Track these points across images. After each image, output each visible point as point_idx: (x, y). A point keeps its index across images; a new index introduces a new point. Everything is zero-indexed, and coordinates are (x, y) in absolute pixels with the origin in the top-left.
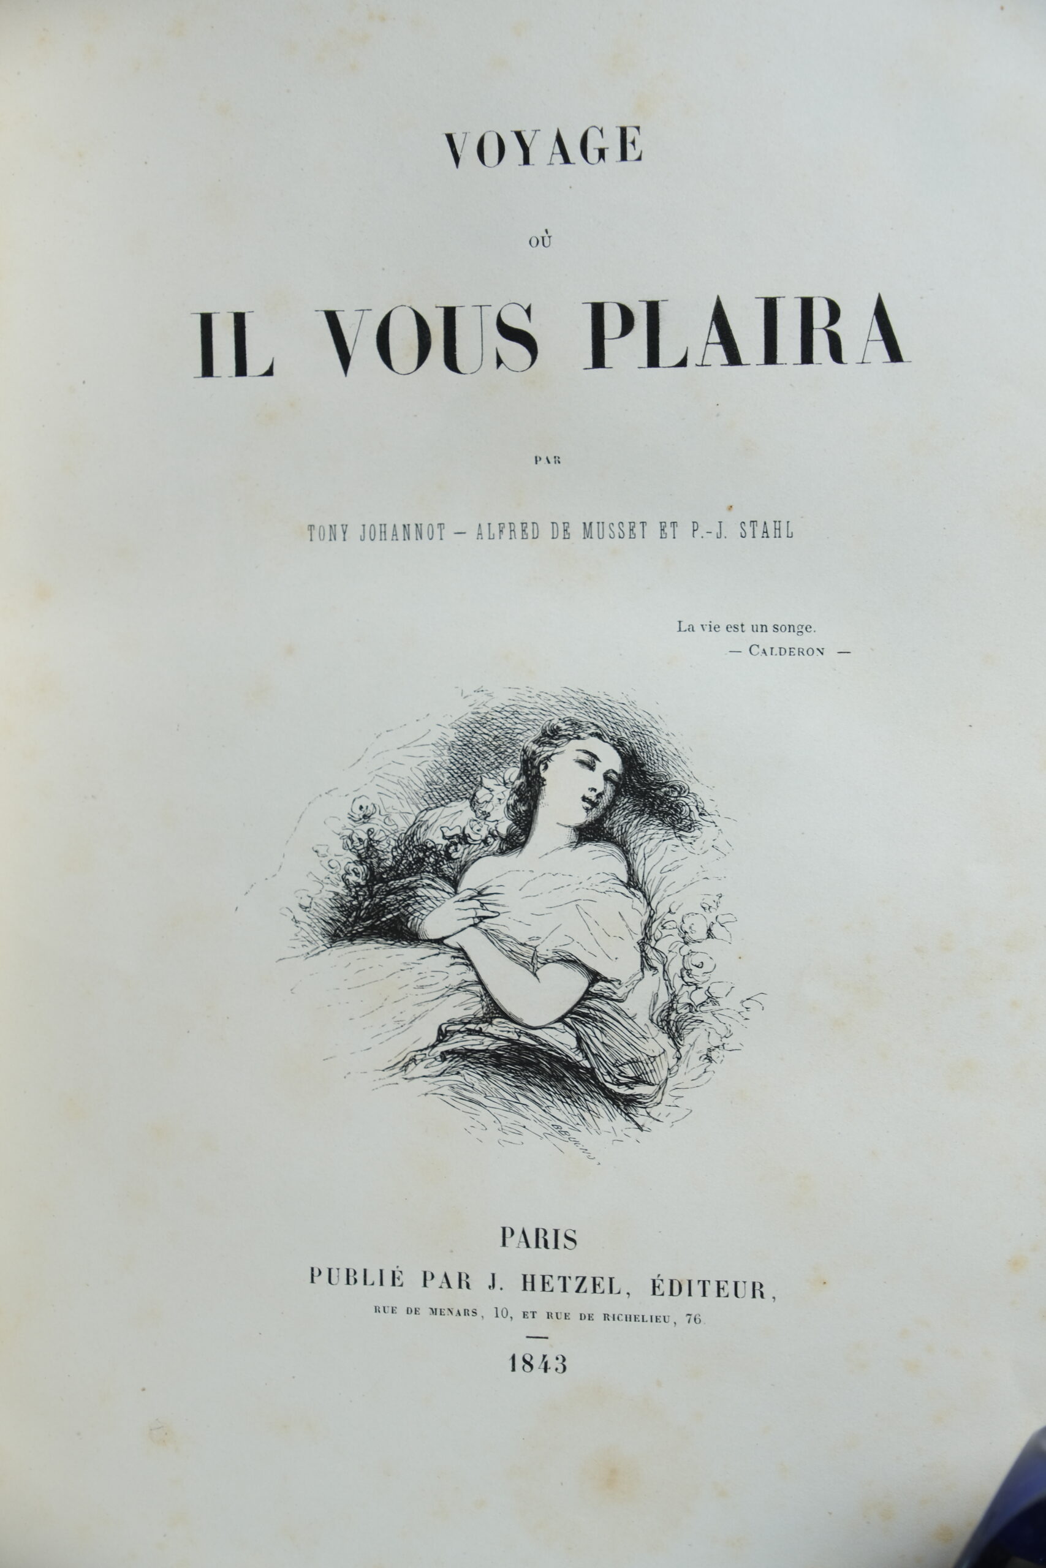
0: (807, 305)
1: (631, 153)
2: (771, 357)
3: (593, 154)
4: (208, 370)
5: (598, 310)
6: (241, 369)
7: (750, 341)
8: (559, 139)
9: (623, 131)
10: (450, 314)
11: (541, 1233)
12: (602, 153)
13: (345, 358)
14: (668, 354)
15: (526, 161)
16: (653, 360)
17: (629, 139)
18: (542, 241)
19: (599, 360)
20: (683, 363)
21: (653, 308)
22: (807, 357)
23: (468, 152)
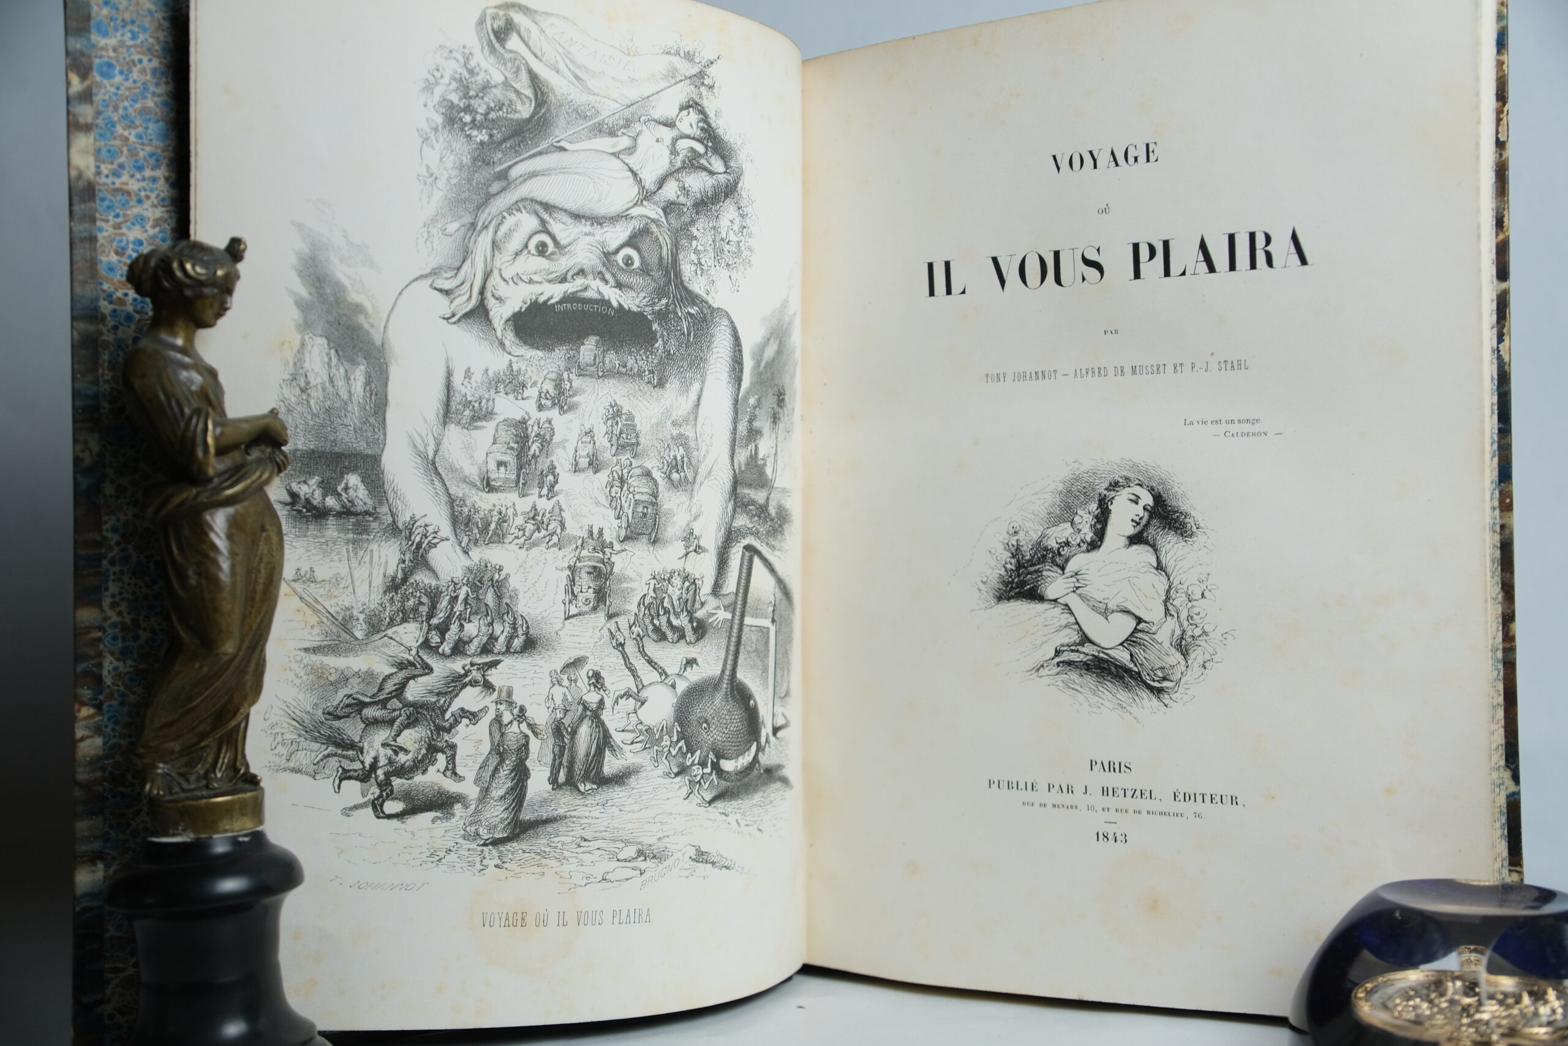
0: (1252, 236)
1: (1152, 158)
2: (1232, 267)
3: (1131, 160)
4: (932, 293)
5: (1136, 247)
6: (949, 292)
7: (1220, 257)
8: (1113, 153)
9: (1148, 145)
10: (1057, 254)
11: (1112, 764)
12: (1136, 159)
13: (1002, 282)
14: (1175, 269)
15: (1095, 167)
16: (1167, 273)
17: (1151, 150)
18: (1104, 211)
19: (1137, 275)
20: (1184, 274)
21: (1166, 244)
22: (1253, 266)
23: (1064, 164)
